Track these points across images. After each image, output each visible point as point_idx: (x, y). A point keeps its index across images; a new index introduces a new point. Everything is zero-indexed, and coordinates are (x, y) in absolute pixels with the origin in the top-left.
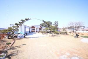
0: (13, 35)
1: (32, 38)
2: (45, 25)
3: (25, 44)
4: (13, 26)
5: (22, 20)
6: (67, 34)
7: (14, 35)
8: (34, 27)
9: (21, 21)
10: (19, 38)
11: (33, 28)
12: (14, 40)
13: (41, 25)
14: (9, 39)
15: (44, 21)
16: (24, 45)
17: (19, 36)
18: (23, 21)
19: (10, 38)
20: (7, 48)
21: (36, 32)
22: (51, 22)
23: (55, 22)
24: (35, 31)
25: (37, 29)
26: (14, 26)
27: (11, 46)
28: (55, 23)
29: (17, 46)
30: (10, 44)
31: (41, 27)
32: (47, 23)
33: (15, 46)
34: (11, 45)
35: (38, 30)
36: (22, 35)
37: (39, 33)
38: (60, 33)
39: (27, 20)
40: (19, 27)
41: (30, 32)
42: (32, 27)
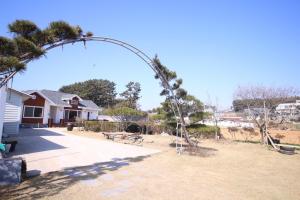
21: (51, 123)
22: (113, 84)
24: (45, 121)
25: (53, 109)
28: (126, 89)
37: (70, 129)
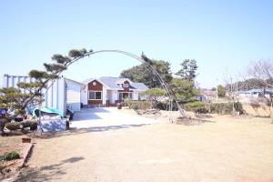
0: (17, 120)
1: (100, 129)
2: (140, 78)
3: (81, 158)
4: (22, 80)
5: (60, 58)
6: (242, 113)
7: (24, 121)
8: (99, 86)
9: (55, 62)
10: (45, 130)
11: (95, 87)
12: (28, 140)
13: (124, 75)
14: (6, 138)
15: (146, 59)
16: (74, 160)
17: (43, 123)
18: (60, 61)
19: (7, 135)
20: (7, 174)
21: (109, 104)
22: (168, 64)
23: (184, 64)
24: (104, 102)
25: (109, 92)
26: (28, 81)
27: (24, 166)
28: (182, 67)
29: (49, 165)
30: (18, 157)
31: (126, 82)
32: (160, 65)
33: (39, 167)
34: (20, 162)
35: (115, 97)
36: (54, 118)
37: (120, 108)
38: (213, 109)
39: (76, 54)
40: (43, 85)
41: (82, 106)
42: (90, 84)
